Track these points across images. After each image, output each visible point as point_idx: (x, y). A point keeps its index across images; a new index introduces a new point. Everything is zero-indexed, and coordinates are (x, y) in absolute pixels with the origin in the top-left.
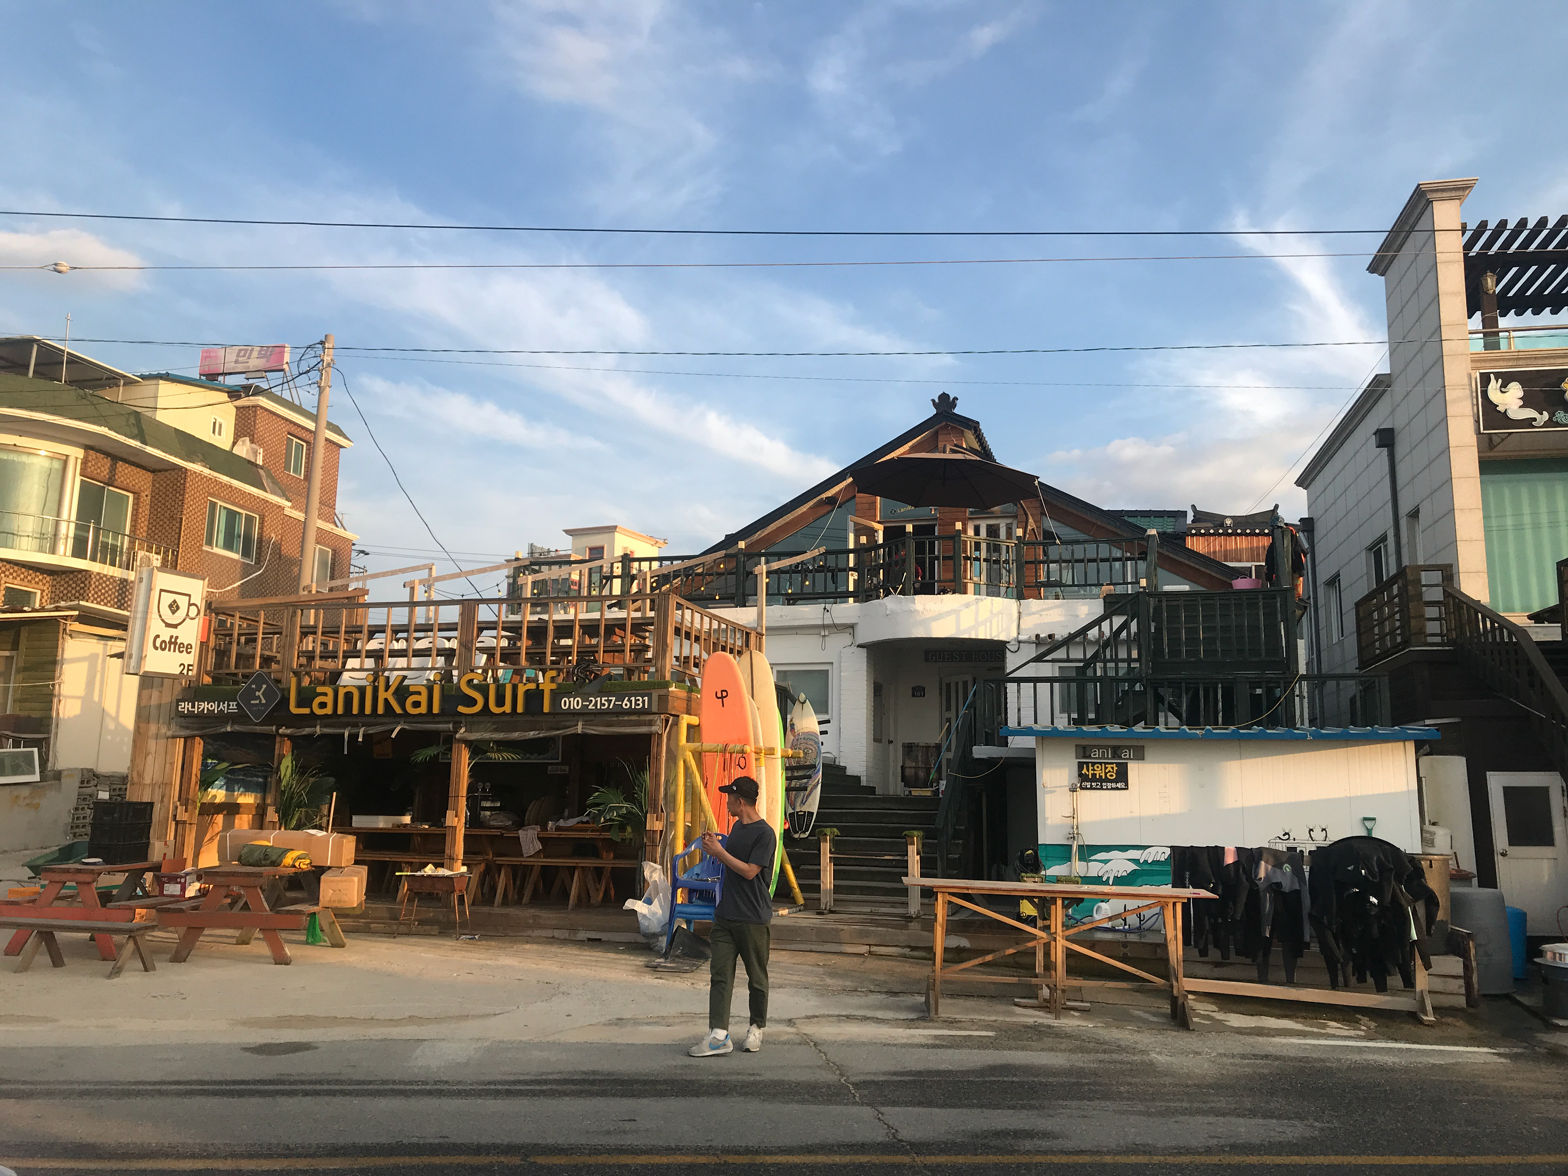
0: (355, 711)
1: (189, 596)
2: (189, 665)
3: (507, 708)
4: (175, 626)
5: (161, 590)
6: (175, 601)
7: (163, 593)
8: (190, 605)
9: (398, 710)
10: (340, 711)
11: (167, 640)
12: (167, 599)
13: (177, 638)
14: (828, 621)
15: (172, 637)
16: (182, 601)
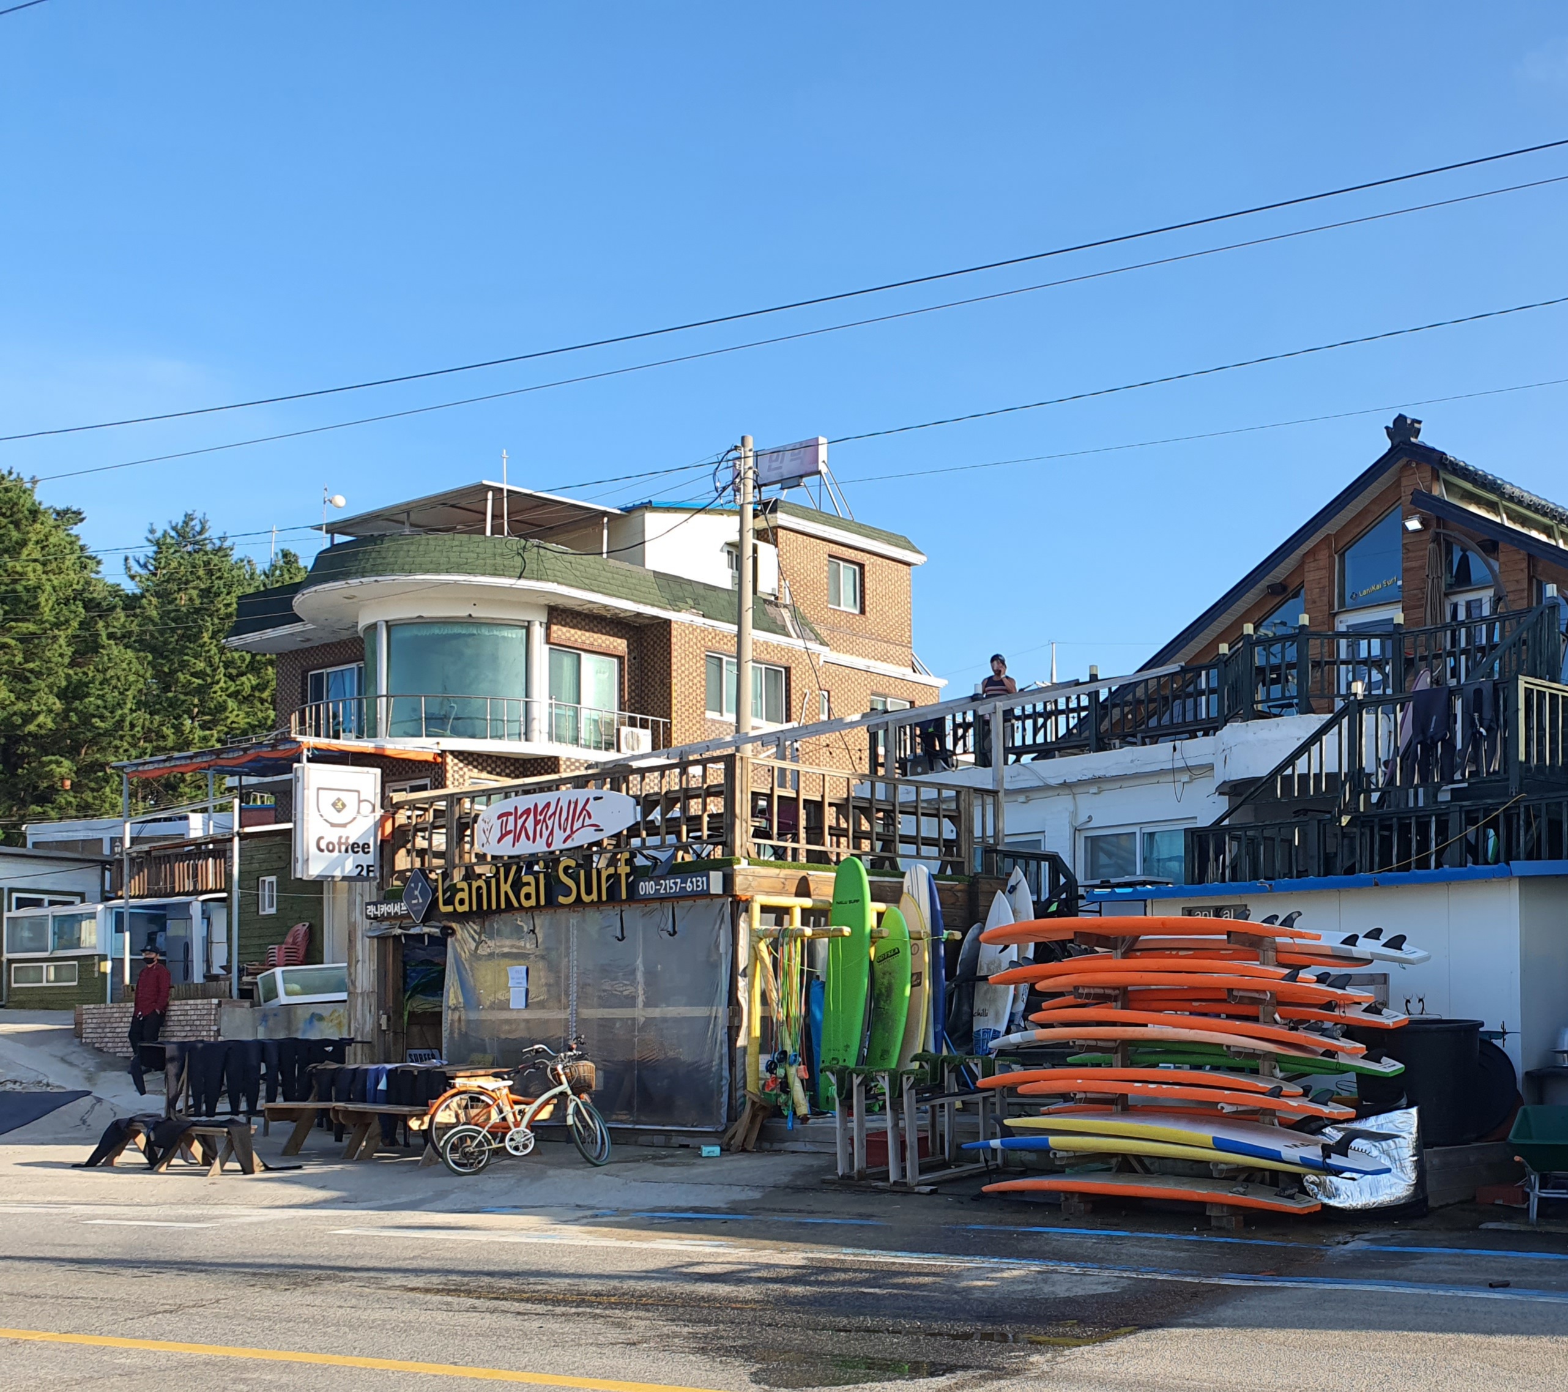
0: (485, 907)
1: (358, 792)
2: (368, 866)
3: (594, 896)
4: (344, 825)
5: (319, 789)
6: (339, 799)
7: (321, 791)
8: (360, 801)
9: (516, 904)
10: (474, 908)
11: (336, 841)
12: (328, 798)
13: (347, 838)
14: (1180, 764)
15: (340, 838)
16: (350, 799)
